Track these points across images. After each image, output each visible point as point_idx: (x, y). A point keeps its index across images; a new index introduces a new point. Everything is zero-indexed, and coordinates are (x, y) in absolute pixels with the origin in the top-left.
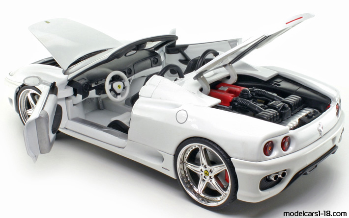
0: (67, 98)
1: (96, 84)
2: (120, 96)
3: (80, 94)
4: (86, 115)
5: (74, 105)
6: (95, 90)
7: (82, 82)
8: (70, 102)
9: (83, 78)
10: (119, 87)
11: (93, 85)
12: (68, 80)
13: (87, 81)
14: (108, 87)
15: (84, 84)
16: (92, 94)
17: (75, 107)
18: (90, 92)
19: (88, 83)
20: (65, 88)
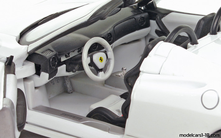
0: (25, 79)
1: (66, 56)
2: (103, 72)
3: (46, 72)
4: (50, 100)
5: (36, 88)
6: (64, 66)
7: (48, 55)
8: (30, 84)
9: (49, 50)
10: (101, 59)
11: (63, 59)
12: (28, 53)
13: (55, 53)
14: (86, 60)
15: (51, 58)
16: (62, 71)
17: (37, 90)
18: (59, 68)
19: (55, 55)
20: (23, 65)
